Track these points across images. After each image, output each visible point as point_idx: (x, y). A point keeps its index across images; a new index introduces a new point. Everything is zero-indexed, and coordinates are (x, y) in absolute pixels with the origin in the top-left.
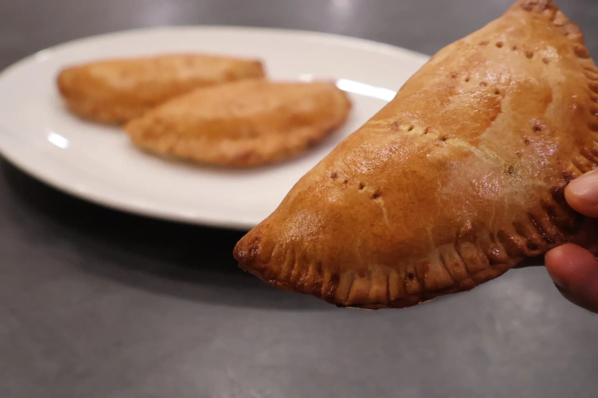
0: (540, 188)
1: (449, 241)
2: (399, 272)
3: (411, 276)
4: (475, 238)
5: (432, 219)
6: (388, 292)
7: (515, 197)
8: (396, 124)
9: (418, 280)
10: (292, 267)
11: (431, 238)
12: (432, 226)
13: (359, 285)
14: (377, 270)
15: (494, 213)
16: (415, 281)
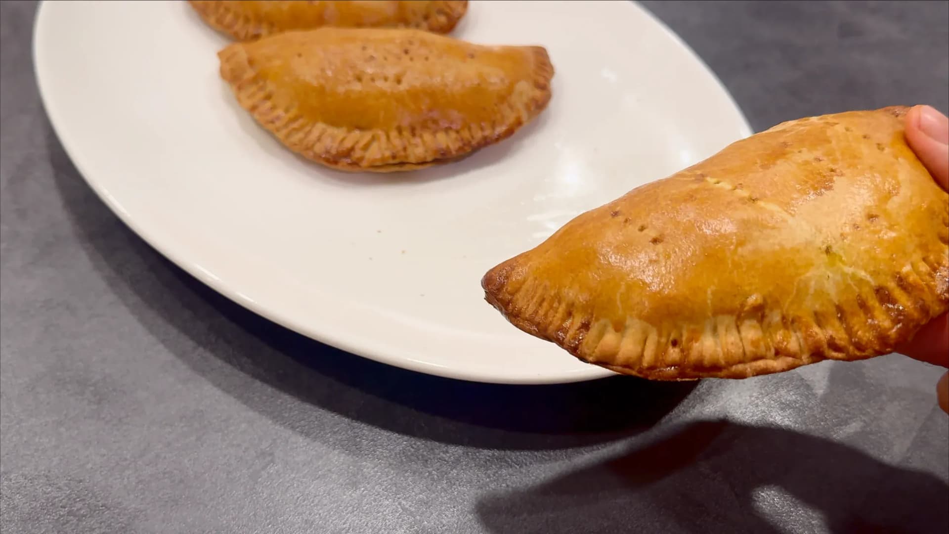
0: (861, 282)
1: (730, 312)
2: (660, 335)
3: (675, 343)
4: (763, 317)
5: (716, 281)
6: (642, 355)
7: (825, 282)
8: (703, 176)
9: (682, 351)
10: (540, 305)
11: (709, 302)
12: (713, 288)
13: (610, 338)
14: (634, 327)
15: (795, 292)
16: (677, 350)
